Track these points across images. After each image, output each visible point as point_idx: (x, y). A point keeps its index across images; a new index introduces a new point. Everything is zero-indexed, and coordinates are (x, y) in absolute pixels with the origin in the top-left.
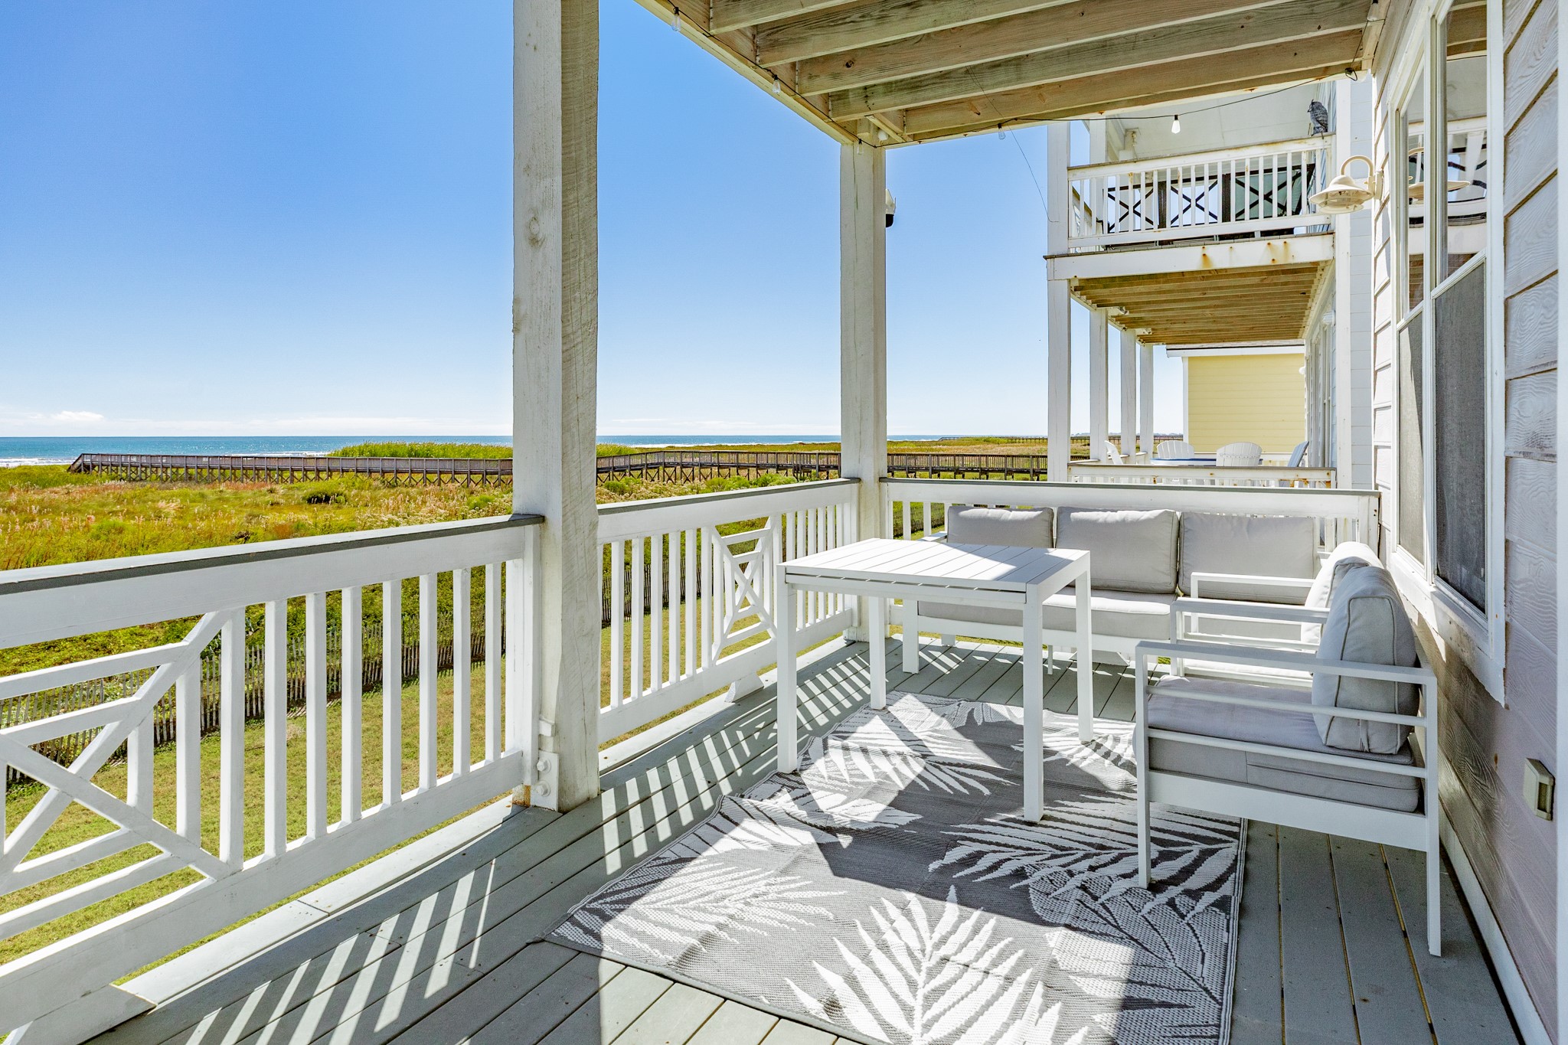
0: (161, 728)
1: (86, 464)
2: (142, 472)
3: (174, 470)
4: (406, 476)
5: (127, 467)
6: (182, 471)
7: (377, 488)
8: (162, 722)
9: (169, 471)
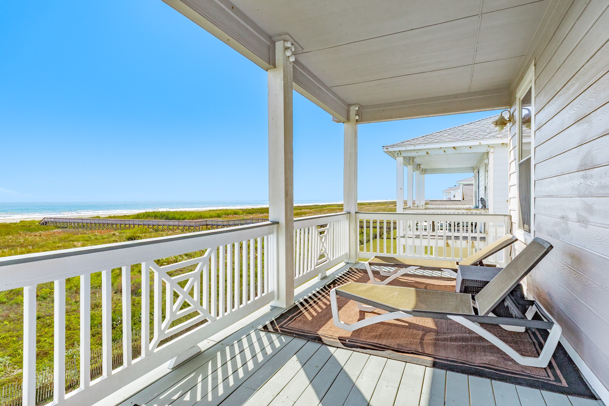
0: (95, 370)
1: (46, 221)
2: (66, 224)
3: (78, 224)
4: (161, 227)
5: (60, 222)
6: (81, 224)
7: (151, 232)
8: (95, 368)
9: (76, 224)
